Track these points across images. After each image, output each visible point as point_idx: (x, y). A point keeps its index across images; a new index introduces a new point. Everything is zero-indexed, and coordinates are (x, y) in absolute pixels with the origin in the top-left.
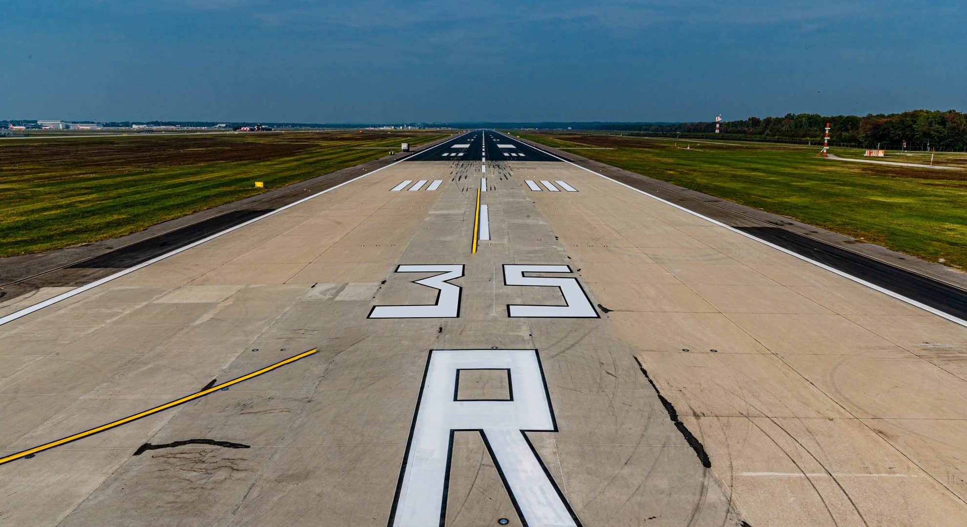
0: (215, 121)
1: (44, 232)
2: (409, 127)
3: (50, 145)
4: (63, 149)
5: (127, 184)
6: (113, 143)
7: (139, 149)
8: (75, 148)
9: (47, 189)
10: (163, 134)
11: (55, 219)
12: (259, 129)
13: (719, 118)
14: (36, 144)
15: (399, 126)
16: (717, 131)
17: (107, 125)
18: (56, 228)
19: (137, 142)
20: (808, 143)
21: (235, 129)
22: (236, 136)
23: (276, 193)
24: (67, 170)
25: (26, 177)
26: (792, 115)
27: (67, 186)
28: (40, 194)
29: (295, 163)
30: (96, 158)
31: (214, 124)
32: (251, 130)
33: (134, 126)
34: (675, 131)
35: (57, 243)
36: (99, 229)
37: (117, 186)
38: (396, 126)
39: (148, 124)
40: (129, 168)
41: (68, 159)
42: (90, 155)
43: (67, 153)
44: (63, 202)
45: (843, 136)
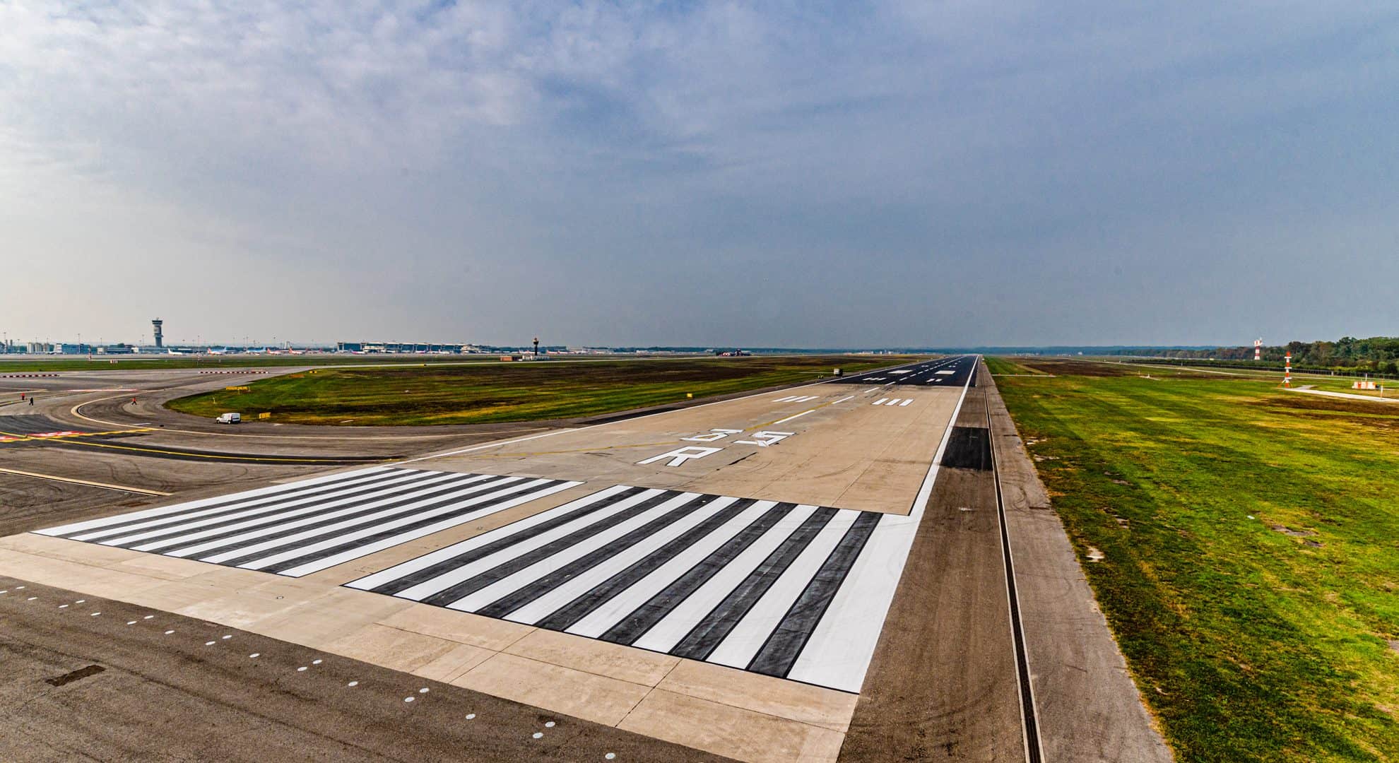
0: (705, 347)
1: (566, 413)
2: (890, 353)
3: (573, 368)
4: (581, 370)
5: (611, 394)
6: (615, 366)
7: (632, 371)
8: (589, 370)
9: (569, 395)
10: (658, 359)
11: (572, 408)
12: (738, 355)
13: (1259, 342)
14: (564, 367)
15: (879, 351)
16: (1257, 358)
17: (616, 350)
18: (571, 411)
19: (634, 365)
20: (1330, 374)
21: (717, 355)
22: (719, 361)
23: (697, 400)
24: (581, 384)
25: (558, 388)
26: (1350, 339)
27: (581, 394)
28: (565, 397)
29: (738, 383)
30: (601, 378)
31: (703, 349)
32: (732, 355)
33: (638, 351)
34: (1207, 357)
35: (571, 416)
36: (590, 412)
37: (607, 395)
38: (875, 351)
39: (649, 349)
40: (620, 385)
41: (583, 377)
42: (598, 375)
43: (583, 373)
44: (577, 401)
45: (1379, 366)
